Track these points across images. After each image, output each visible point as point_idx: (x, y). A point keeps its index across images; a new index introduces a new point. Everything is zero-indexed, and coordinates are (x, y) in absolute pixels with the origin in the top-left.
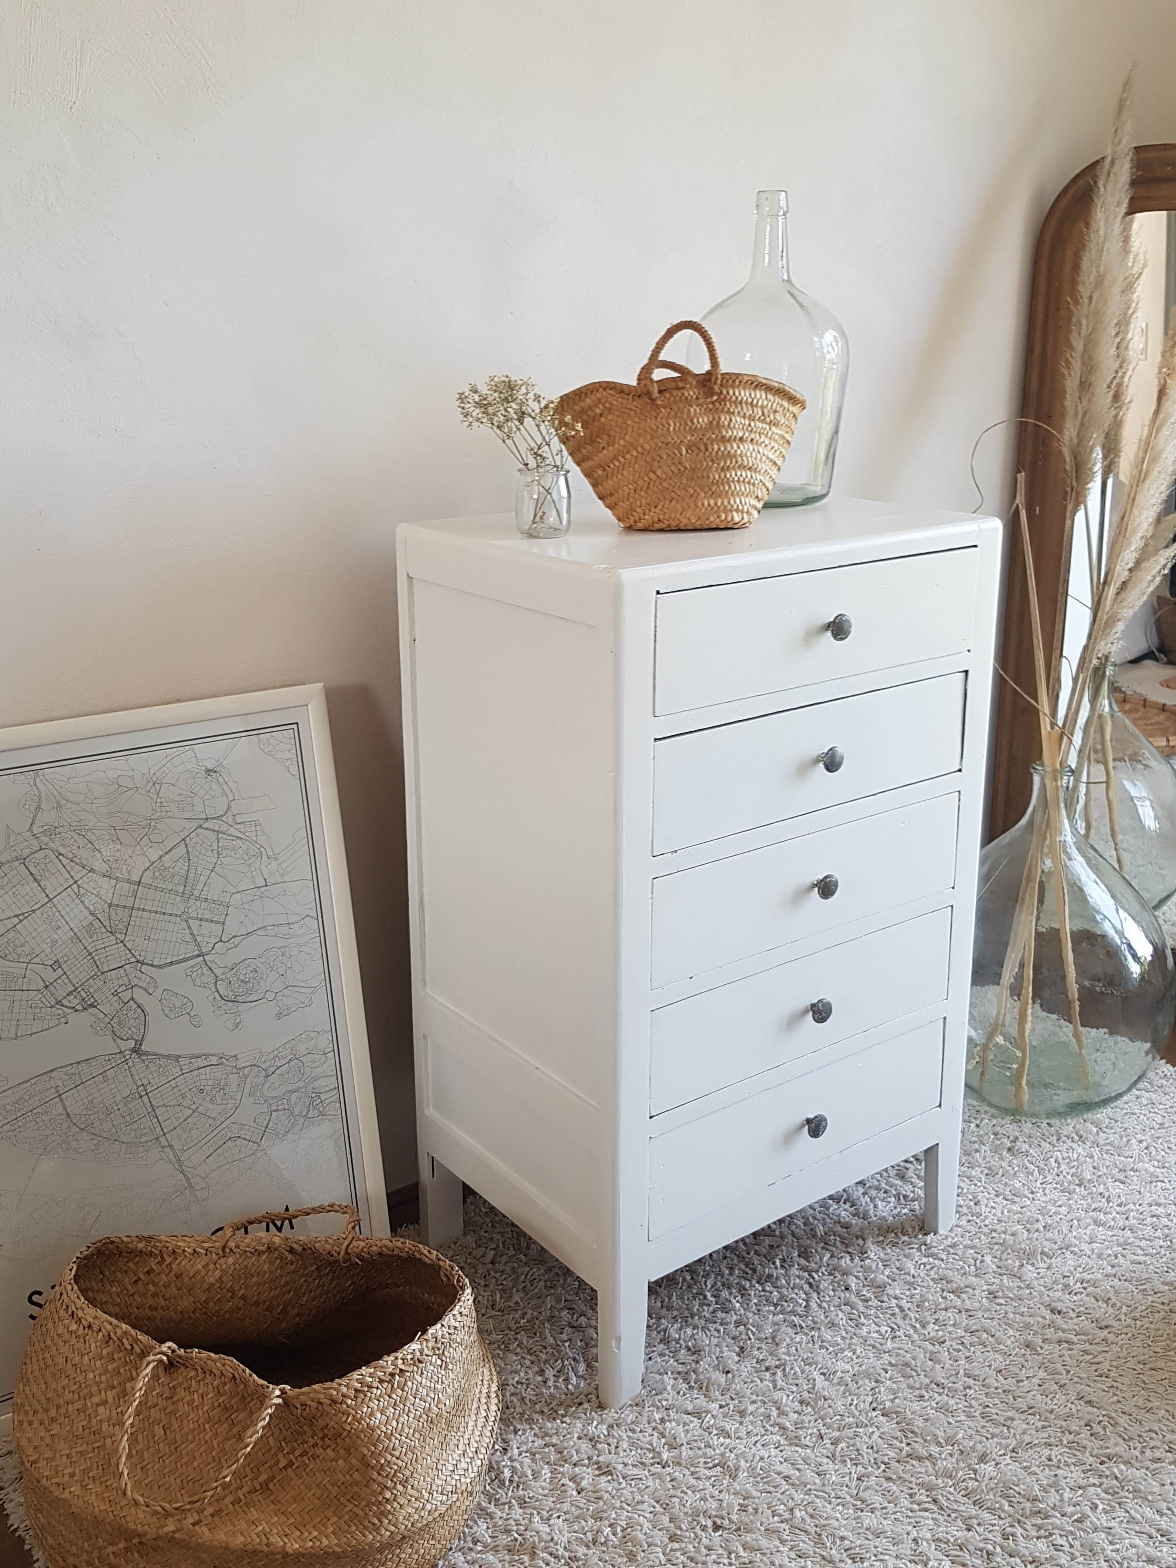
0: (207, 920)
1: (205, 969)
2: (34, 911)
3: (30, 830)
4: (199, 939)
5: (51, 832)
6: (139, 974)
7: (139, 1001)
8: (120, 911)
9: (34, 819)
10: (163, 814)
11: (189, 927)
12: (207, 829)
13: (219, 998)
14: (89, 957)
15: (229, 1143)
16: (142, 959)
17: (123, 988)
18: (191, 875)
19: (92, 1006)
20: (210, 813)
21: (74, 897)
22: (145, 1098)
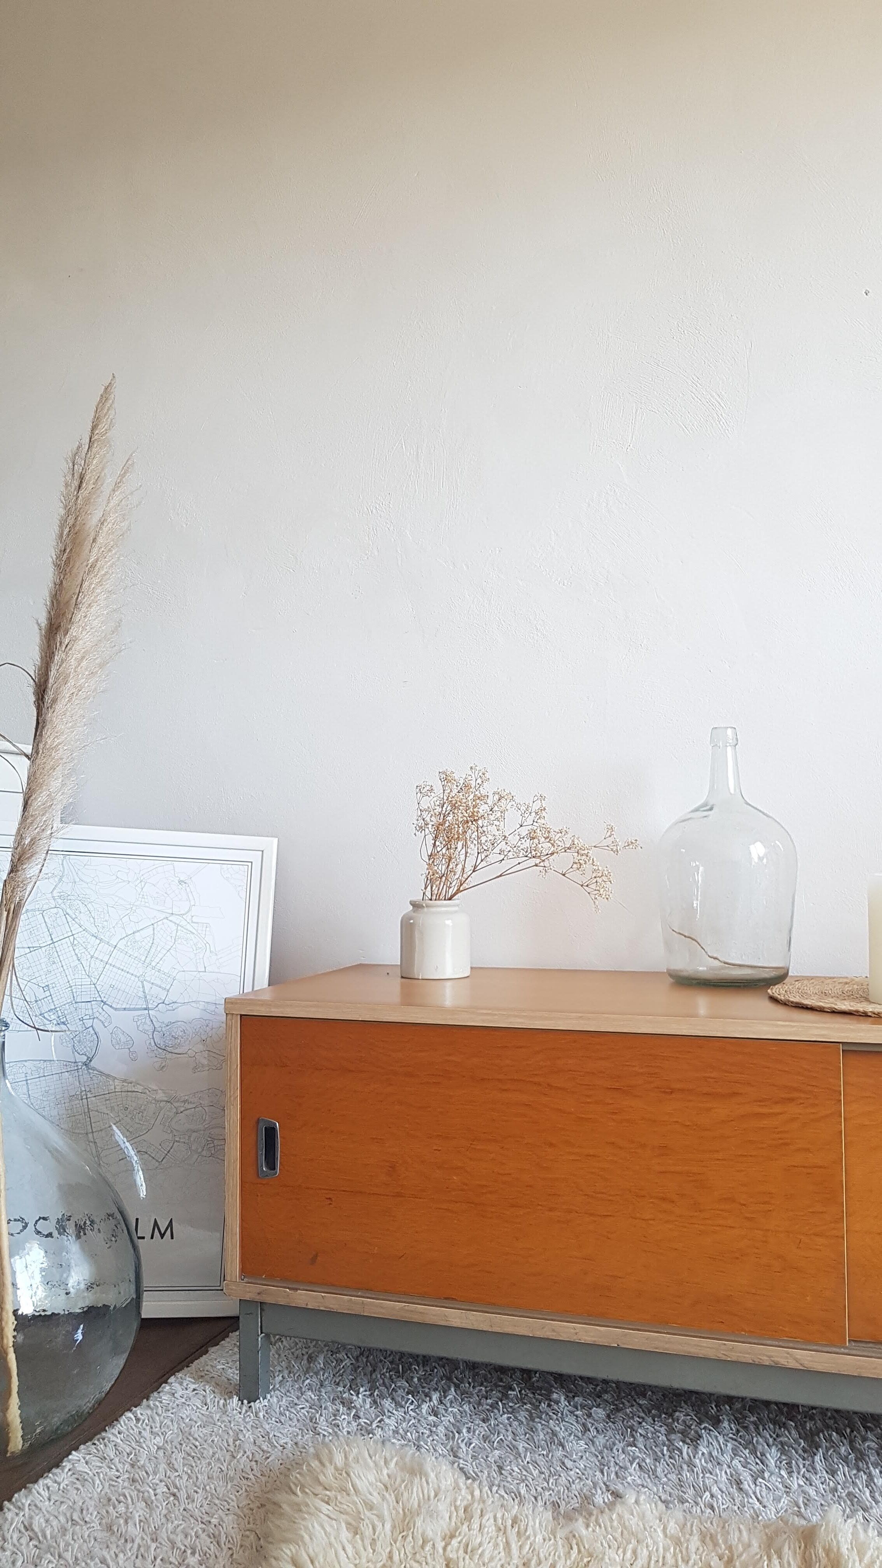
0: (157, 985)
2: (41, 947)
3: (52, 893)
4: (148, 997)
5: (64, 897)
6: (100, 1010)
7: (97, 1030)
8: (98, 962)
9: (56, 886)
10: (143, 903)
11: (143, 987)
12: (170, 921)
13: (153, 1044)
14: (70, 989)
16: (105, 1000)
17: (88, 1017)
18: (153, 950)
19: (63, 1023)
20: (175, 910)
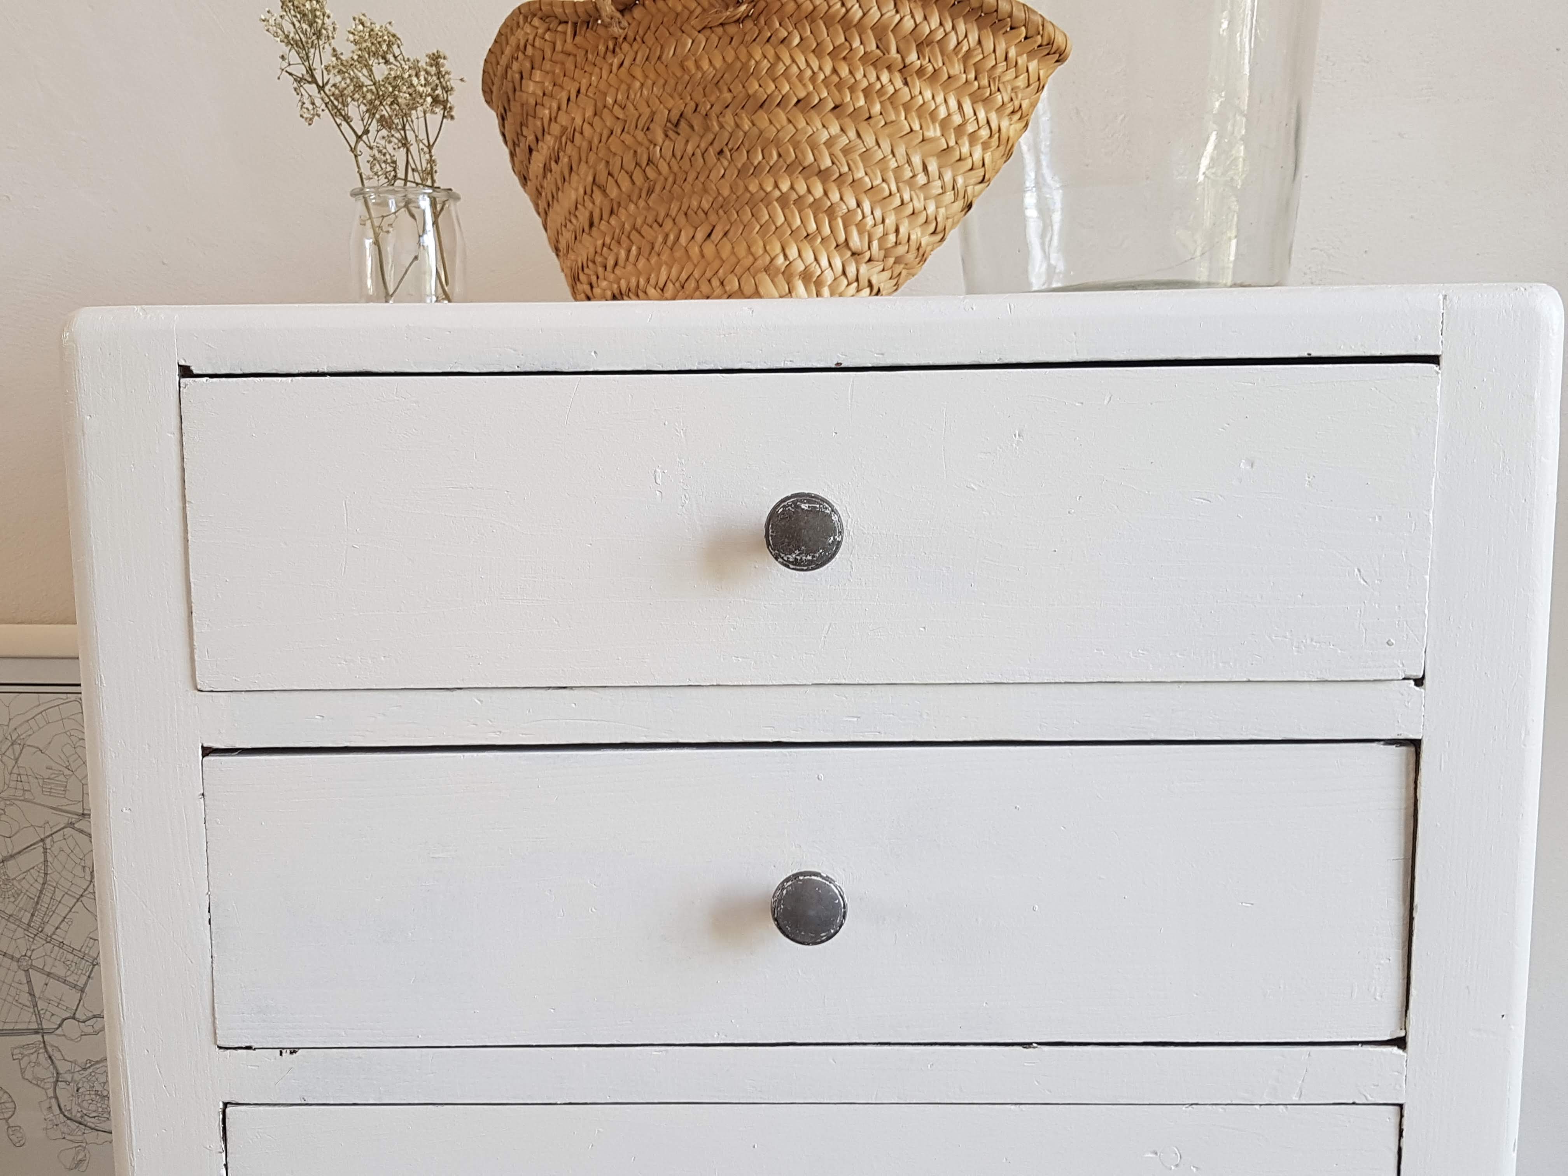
0: (58, 978)
1: (43, 1057)
4: (41, 1005)
10: (19, 793)
11: (29, 982)
13: (57, 1111)
18: (46, 899)
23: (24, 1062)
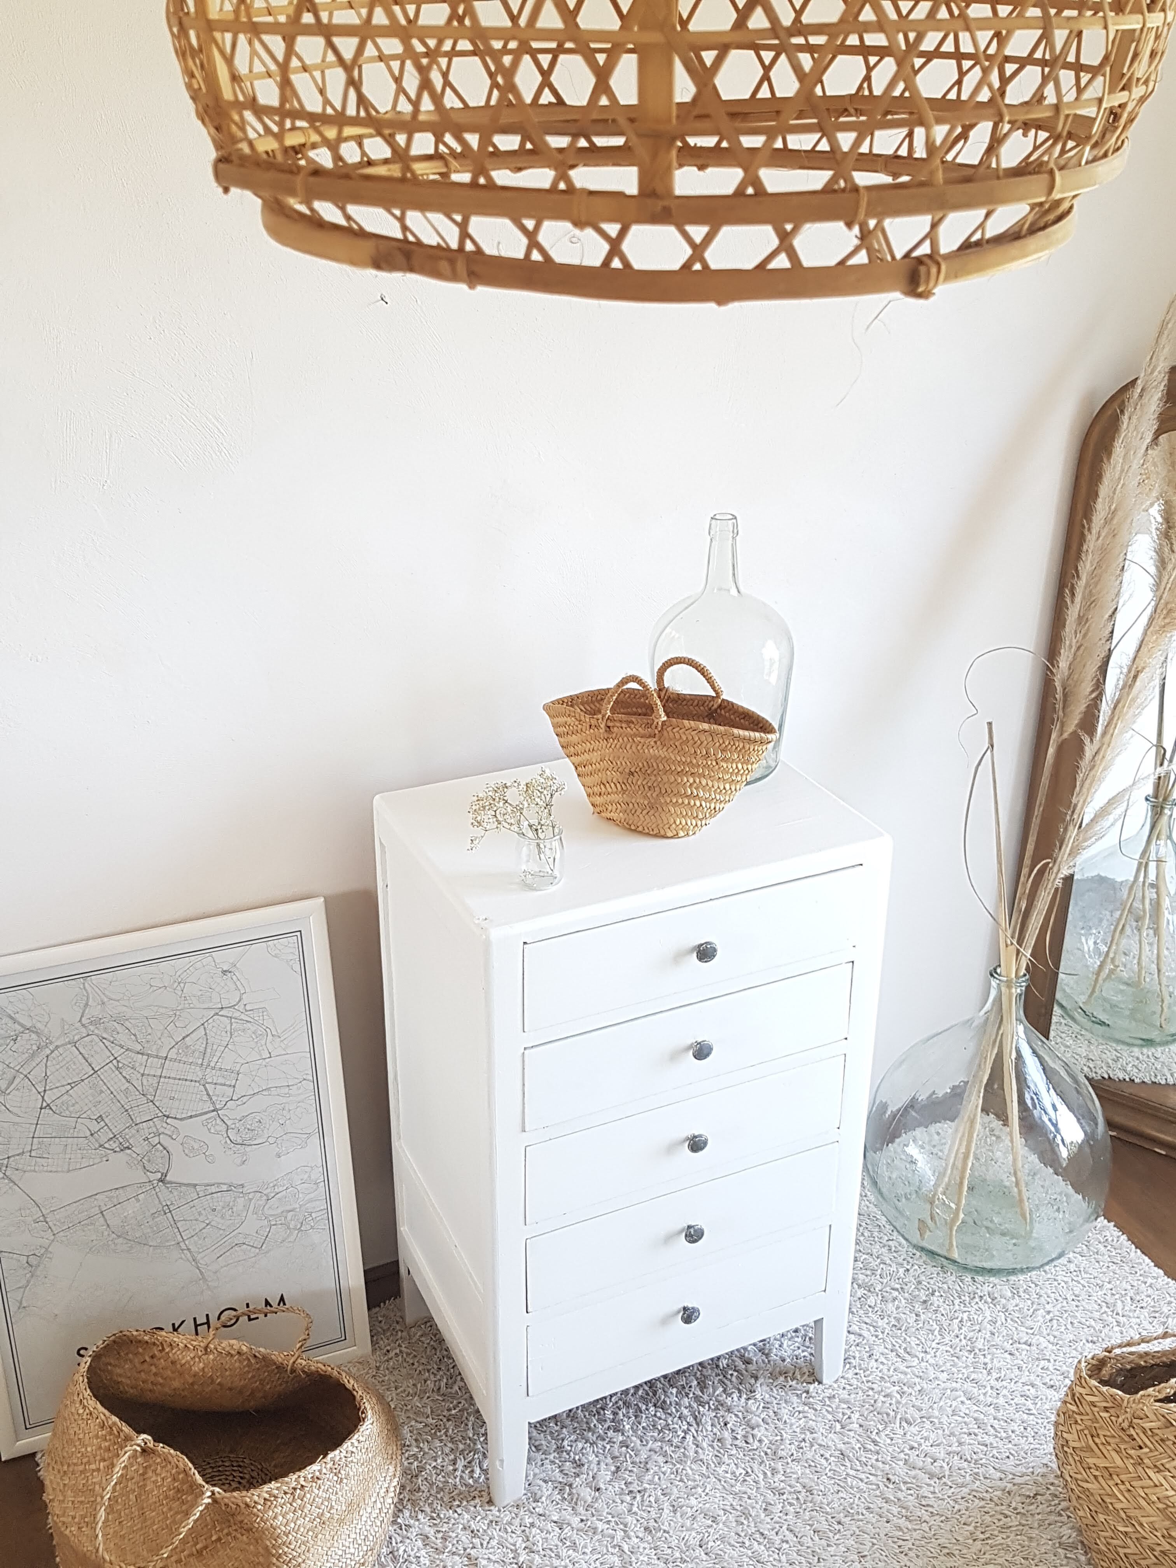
0: (221, 1085)
1: (218, 1121)
2: (83, 1080)
3: (80, 1021)
4: (214, 1098)
5: (96, 1022)
6: (165, 1125)
7: (165, 1144)
8: (150, 1078)
9: (83, 1013)
10: (187, 1006)
11: (206, 1090)
12: (222, 1016)
13: (229, 1142)
14: (126, 1113)
15: (236, 1248)
16: (167, 1113)
17: (152, 1135)
18: (209, 1050)
19: (128, 1148)
20: (225, 1003)
21: (114, 1068)
22: (169, 1215)
23: (209, 1126)
